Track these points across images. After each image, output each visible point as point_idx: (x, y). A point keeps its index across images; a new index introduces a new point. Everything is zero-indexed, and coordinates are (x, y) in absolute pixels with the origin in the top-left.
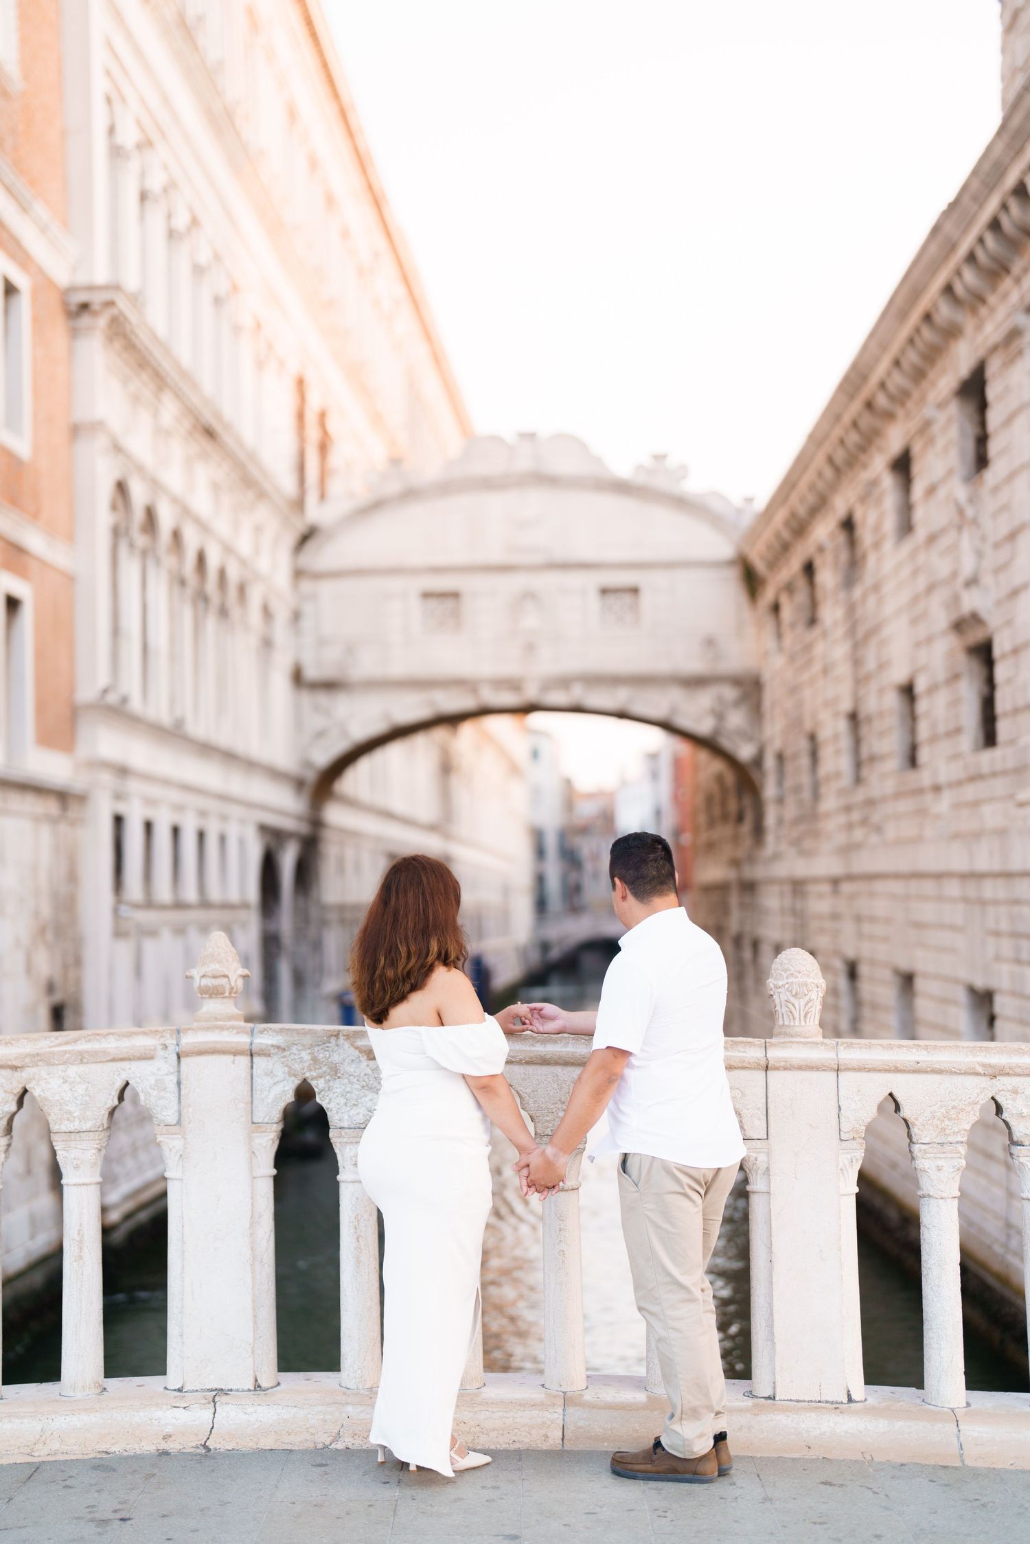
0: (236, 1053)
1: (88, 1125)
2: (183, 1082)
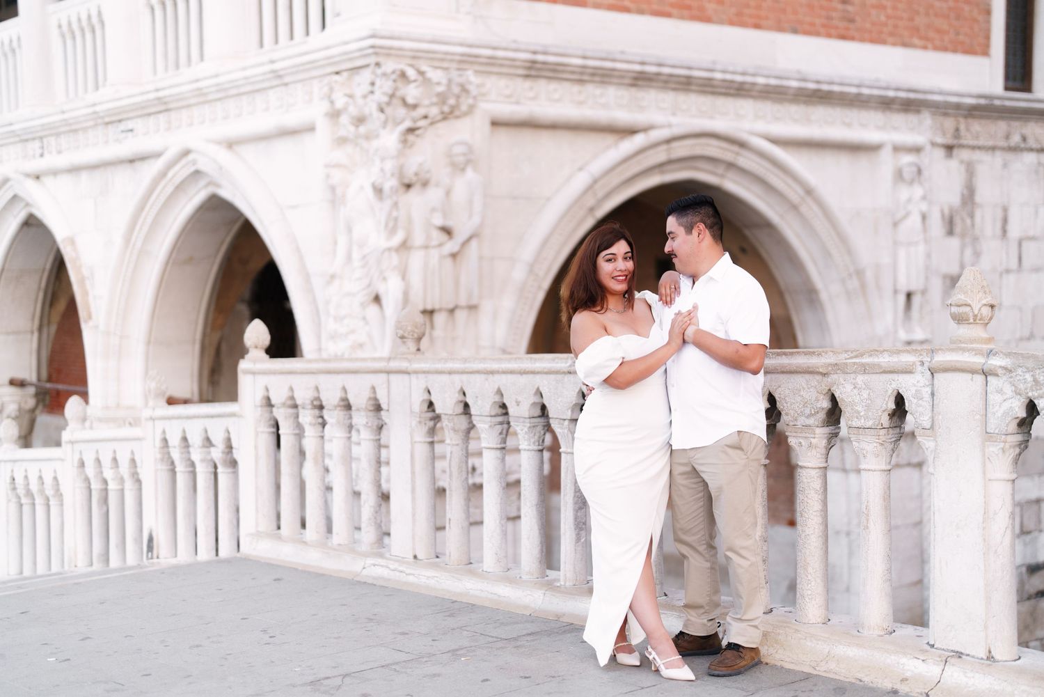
0: (973, 372)
1: (869, 424)
2: (935, 394)
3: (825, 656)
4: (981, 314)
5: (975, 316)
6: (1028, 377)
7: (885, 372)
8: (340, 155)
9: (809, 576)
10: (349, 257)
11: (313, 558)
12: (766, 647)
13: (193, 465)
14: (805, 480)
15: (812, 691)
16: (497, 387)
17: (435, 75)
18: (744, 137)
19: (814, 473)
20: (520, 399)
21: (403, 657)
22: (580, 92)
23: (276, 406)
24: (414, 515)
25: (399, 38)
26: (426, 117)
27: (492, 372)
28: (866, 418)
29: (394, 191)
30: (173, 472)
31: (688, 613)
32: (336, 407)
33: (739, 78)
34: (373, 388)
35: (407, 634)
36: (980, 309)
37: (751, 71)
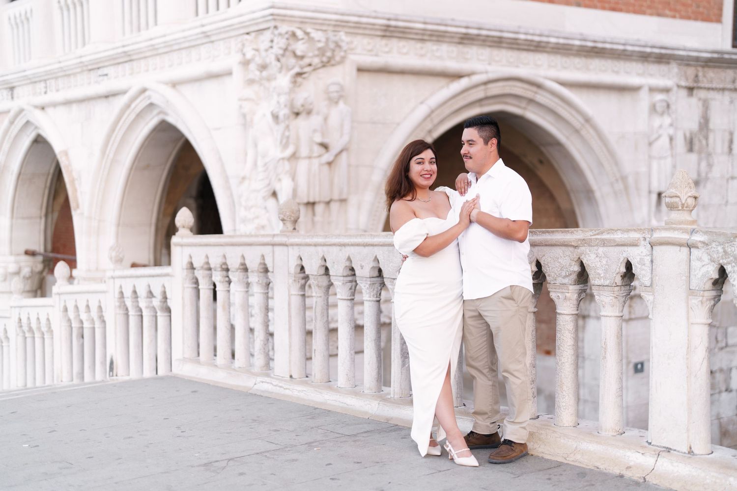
0: (681, 245)
1: (607, 282)
2: (654, 261)
3: (573, 450)
4: (687, 204)
5: (683, 205)
6: (720, 249)
7: (618, 245)
8: (249, 92)
9: (564, 392)
10: (255, 164)
11: (220, 377)
12: (532, 443)
13: (141, 310)
14: (562, 323)
15: (561, 475)
16: (347, 255)
17: (316, 35)
18: (541, 80)
19: (568, 318)
20: (363, 264)
21: (273, 447)
22: (422, 48)
23: (197, 269)
24: (290, 347)
25: (291, 9)
26: (310, 65)
27: (344, 245)
28: (605, 278)
29: (287, 117)
30: (127, 315)
31: (476, 417)
32: (237, 270)
33: (537, 38)
34: (263, 256)
35: (279, 431)
36: (686, 200)
37: (546, 33)
